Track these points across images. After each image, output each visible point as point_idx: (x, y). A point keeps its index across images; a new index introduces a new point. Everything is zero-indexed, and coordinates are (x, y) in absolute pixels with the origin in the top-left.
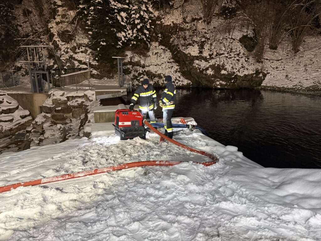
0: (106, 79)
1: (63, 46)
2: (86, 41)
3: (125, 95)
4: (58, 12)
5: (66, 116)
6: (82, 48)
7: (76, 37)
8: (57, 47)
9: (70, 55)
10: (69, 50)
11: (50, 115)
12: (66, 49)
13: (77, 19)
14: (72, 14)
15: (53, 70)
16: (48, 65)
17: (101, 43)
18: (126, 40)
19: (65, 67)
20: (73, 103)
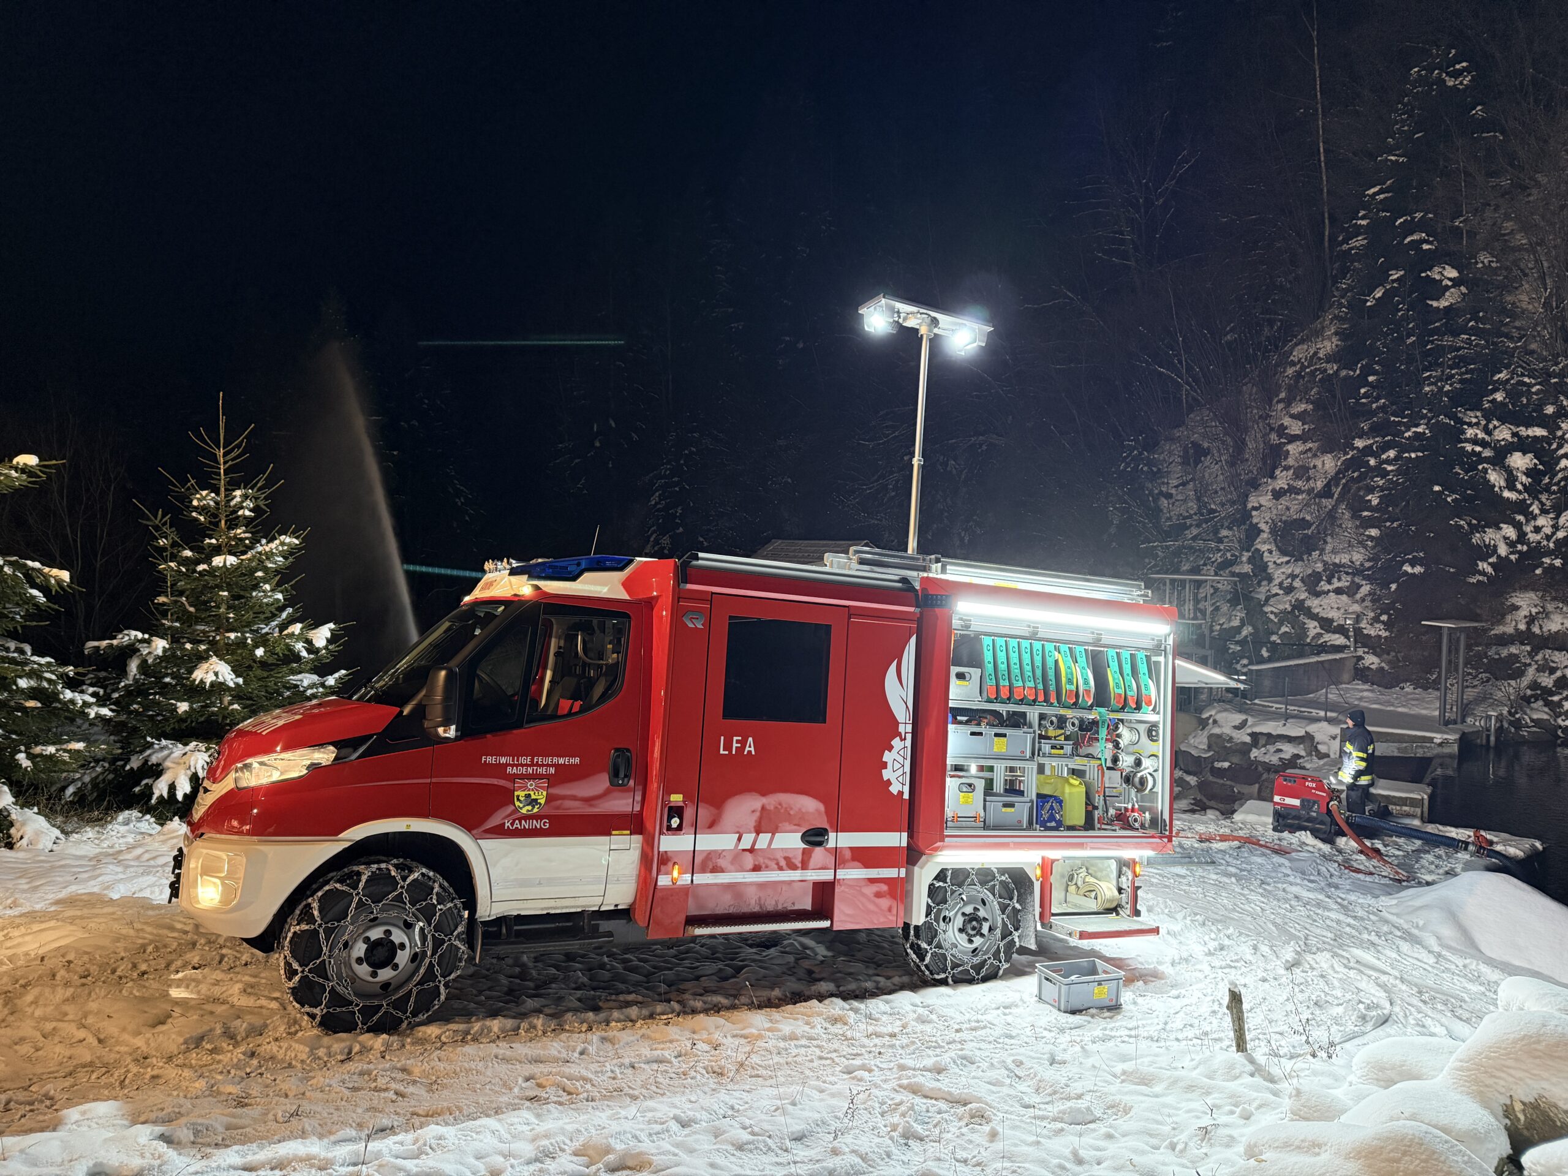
0: (1409, 688)
1: (1282, 570)
2: (1358, 557)
3: (1450, 756)
4: (1286, 458)
5: (1239, 792)
6: (1339, 579)
7: (1326, 542)
8: (1261, 571)
9: (1297, 600)
10: (1297, 583)
11: (1195, 779)
12: (1289, 580)
13: (1344, 481)
14: (1327, 466)
15: (1237, 643)
16: (1224, 626)
17: (1407, 568)
18: (1520, 552)
19: (1274, 638)
20: (1267, 756)
